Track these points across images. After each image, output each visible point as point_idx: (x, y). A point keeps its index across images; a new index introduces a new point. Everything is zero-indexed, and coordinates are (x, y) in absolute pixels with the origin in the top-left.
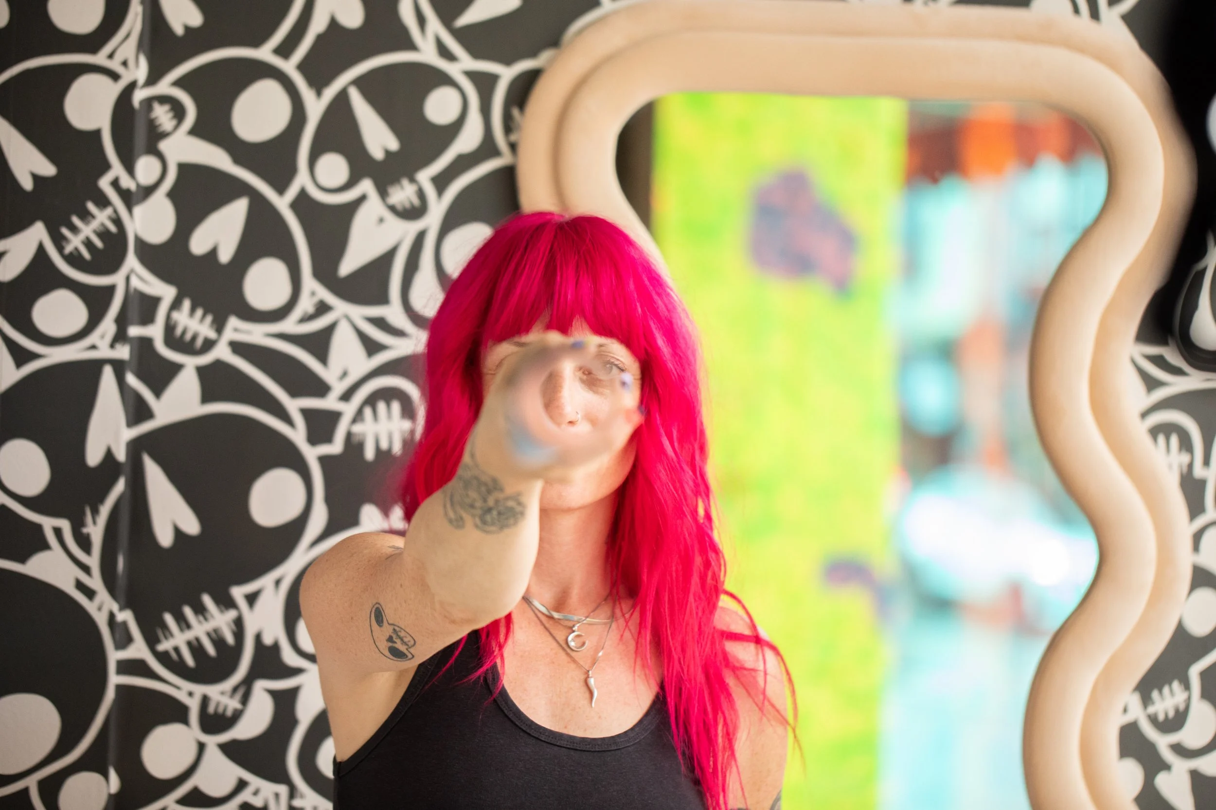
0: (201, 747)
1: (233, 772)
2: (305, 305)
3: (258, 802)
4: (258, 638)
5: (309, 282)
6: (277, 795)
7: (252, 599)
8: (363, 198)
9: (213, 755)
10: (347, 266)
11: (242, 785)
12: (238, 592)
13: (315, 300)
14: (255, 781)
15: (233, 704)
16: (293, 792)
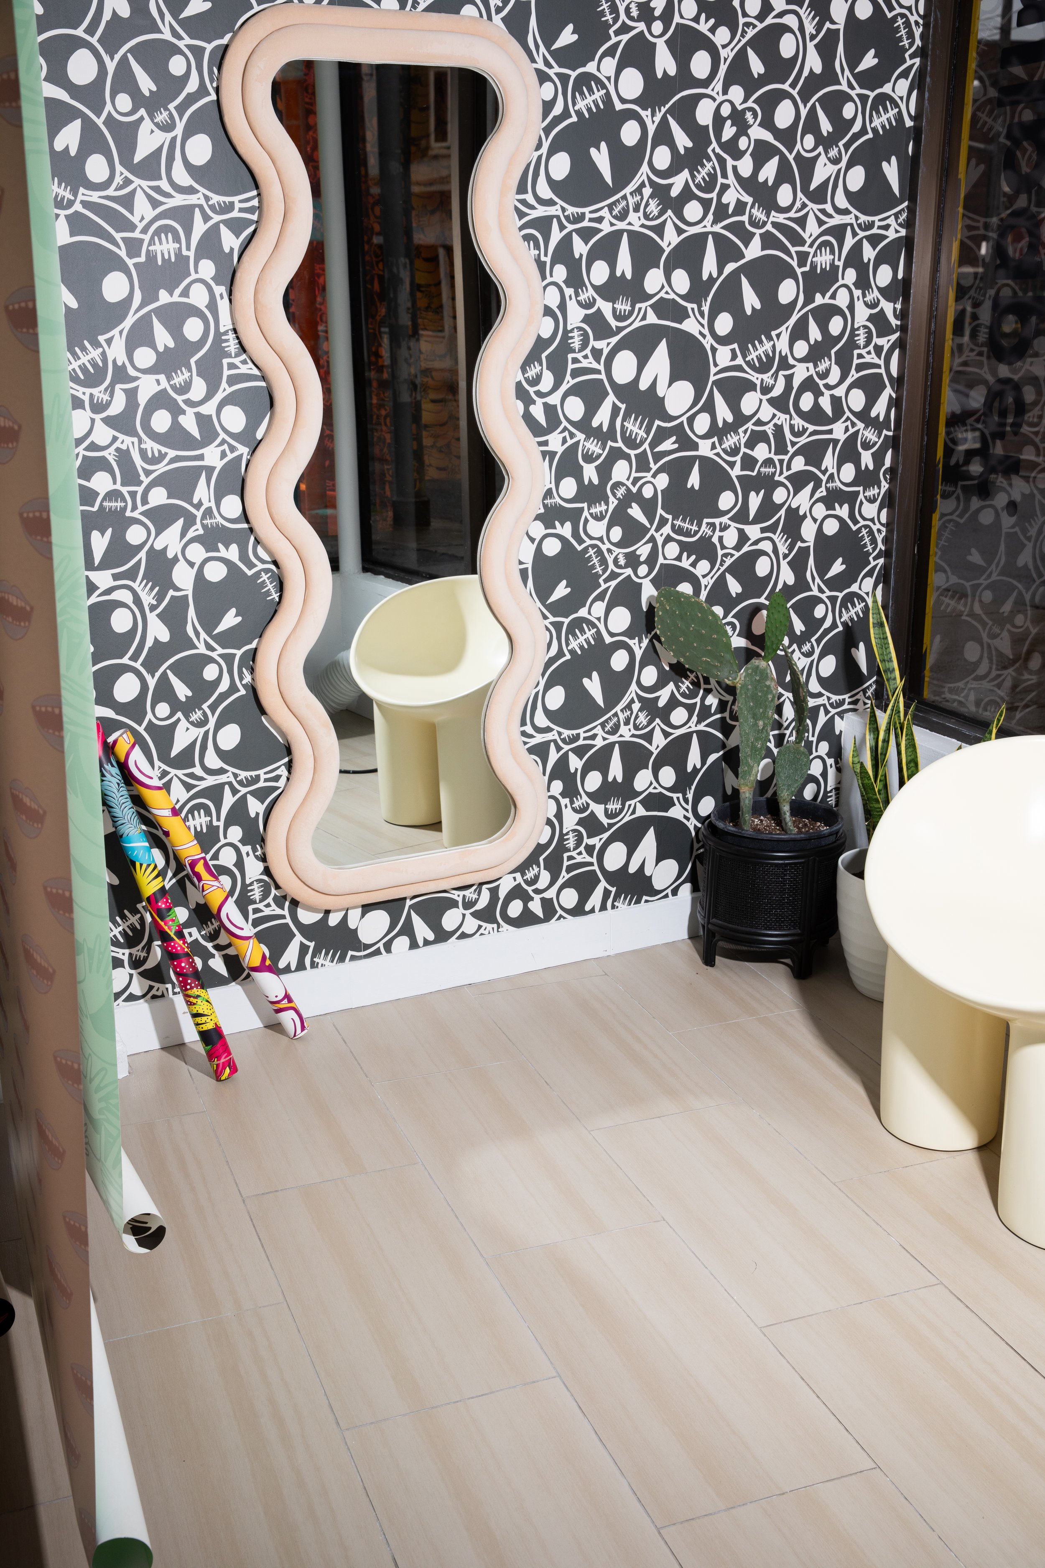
0: (93, 421)
1: (110, 433)
2: (118, 180)
3: (124, 447)
4: (114, 361)
5: (119, 168)
6: (133, 443)
7: (109, 341)
8: (142, 119)
9: (99, 424)
10: (138, 158)
11: (115, 439)
12: (102, 339)
13: (123, 176)
14: (121, 437)
15: (106, 397)
16: (140, 441)
